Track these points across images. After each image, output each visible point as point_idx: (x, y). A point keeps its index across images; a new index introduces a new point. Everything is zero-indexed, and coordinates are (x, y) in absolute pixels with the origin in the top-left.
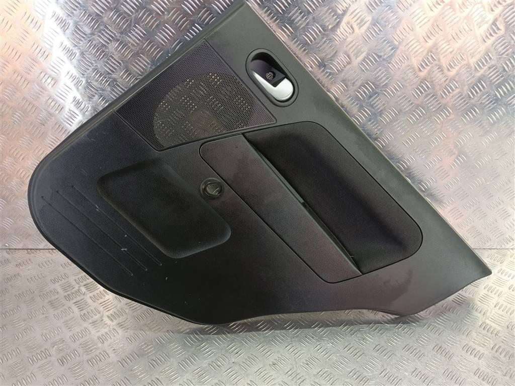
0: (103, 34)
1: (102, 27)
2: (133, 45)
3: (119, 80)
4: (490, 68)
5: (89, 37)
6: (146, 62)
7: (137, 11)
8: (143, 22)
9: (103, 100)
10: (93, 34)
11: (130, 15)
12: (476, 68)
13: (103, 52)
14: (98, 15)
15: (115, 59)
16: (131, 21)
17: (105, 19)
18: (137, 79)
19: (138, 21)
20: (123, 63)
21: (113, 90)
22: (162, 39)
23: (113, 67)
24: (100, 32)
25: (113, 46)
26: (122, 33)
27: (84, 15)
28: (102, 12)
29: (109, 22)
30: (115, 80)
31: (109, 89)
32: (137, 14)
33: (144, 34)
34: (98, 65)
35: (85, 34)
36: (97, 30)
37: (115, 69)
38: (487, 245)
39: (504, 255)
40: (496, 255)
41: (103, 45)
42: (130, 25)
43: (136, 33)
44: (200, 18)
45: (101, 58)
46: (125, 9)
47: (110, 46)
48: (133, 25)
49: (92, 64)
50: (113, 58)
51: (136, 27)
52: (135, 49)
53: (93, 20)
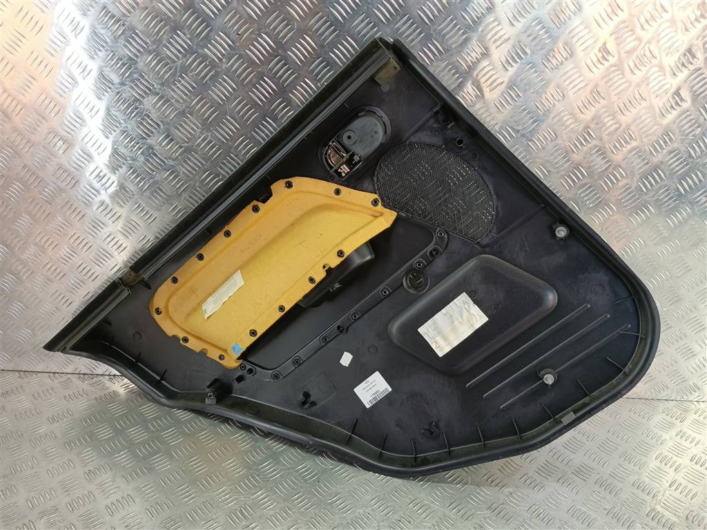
0: (136, 85)
1: (136, 76)
2: (177, 101)
3: (157, 148)
4: (670, 152)
5: (117, 88)
6: (195, 124)
7: (185, 56)
8: (192, 71)
9: (133, 173)
10: (122, 84)
11: (174, 62)
12: (651, 152)
13: (136, 108)
14: (132, 59)
15: (152, 120)
16: (176, 69)
17: (141, 65)
18: (181, 147)
19: (185, 70)
20: (163, 125)
21: (148, 161)
22: (218, 96)
23: (148, 129)
24: (132, 81)
25: (149, 102)
26: (162, 84)
27: (112, 59)
28: (137, 56)
29: (145, 69)
30: (151, 147)
31: (142, 159)
32: (184, 59)
33: (193, 88)
34: (129, 126)
35: (113, 84)
36: (128, 79)
37: (152, 132)
38: (663, 395)
39: (686, 410)
40: (675, 410)
41: (138, 100)
42: (174, 75)
43: (182, 85)
44: (271, 70)
45: (133, 117)
46: (168, 53)
47: (145, 101)
48: (178, 74)
49: (120, 123)
50: (149, 117)
51: (183, 78)
52: (182, 107)
53: (124, 64)
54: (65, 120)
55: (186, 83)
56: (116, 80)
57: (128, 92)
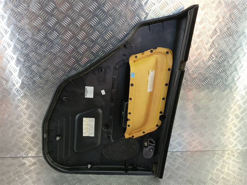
54: (5, 74)
55: (45, 60)
56: (22, 60)
57: (27, 64)
